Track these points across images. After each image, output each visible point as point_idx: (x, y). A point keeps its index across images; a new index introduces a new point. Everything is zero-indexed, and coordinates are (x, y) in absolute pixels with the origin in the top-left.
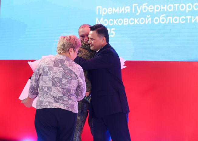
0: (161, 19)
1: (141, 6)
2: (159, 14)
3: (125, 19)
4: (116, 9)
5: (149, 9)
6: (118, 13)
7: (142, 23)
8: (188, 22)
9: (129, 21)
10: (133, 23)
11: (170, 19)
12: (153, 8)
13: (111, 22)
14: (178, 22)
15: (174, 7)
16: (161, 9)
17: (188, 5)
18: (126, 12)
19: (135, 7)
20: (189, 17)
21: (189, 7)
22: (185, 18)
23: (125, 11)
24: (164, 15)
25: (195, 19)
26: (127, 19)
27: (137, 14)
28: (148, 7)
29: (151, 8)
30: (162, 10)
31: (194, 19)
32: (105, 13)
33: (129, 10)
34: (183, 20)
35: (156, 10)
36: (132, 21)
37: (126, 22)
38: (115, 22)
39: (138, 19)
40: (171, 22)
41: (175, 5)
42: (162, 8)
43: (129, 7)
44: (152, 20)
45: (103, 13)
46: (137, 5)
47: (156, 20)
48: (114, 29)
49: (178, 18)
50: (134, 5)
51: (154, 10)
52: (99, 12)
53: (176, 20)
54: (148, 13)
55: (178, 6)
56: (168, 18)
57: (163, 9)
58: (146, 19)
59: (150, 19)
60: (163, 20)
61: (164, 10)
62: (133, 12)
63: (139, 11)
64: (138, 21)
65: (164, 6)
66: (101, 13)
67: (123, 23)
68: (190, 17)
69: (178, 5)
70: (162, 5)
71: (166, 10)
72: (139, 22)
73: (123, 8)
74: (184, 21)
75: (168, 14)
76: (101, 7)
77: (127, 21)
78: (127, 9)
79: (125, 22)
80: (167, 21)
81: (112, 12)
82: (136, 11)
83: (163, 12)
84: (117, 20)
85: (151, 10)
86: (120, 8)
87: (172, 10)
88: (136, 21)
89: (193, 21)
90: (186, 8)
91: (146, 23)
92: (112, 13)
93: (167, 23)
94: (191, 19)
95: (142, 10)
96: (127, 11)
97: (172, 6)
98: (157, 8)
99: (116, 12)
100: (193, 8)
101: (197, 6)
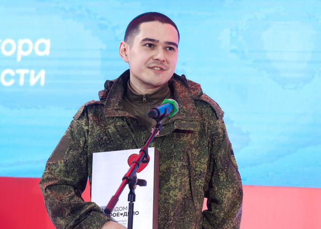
8: (22, 82)
17: (21, 42)
20: (22, 72)
21: (25, 48)
22: (11, 72)
25: (38, 77)
31: (35, 77)
34: (8, 77)
68: (26, 71)
89: (33, 82)
94: (27, 77)
100: (33, 50)
101: (43, 47)
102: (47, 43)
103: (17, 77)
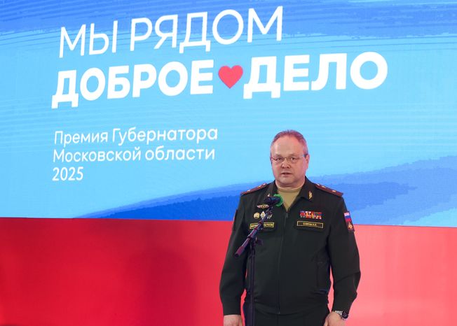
0: (157, 152)
1: (126, 133)
2: (153, 145)
3: (99, 153)
4: (86, 136)
5: (139, 136)
6: (89, 141)
7: (126, 159)
8: (200, 158)
9: (105, 156)
10: (113, 158)
11: (171, 153)
12: (144, 136)
13: (78, 157)
14: (183, 158)
15: (178, 134)
16: (157, 137)
17: (199, 131)
18: (102, 141)
19: (117, 133)
20: (200, 151)
22: (194, 152)
23: (100, 139)
24: (163, 147)
25: (210, 154)
26: (103, 152)
27: (120, 145)
28: (137, 133)
29: (142, 136)
30: (158, 139)
31: (208, 154)
32: (69, 143)
33: (106, 138)
34: (191, 155)
35: (148, 139)
36: (111, 156)
37: (101, 156)
38: (84, 157)
39: (121, 152)
40: (173, 158)
41: (179, 131)
42: (159, 135)
43: (106, 133)
44: (143, 155)
45: (65, 142)
46: (119, 129)
47: (150, 155)
48: (82, 168)
49: (183, 152)
50: (115, 130)
51: (146, 138)
52: (58, 141)
53: (180, 155)
54: (137, 143)
55: (184, 133)
56: (169, 151)
57: (160, 138)
58: (134, 152)
59: (139, 153)
60: (160, 155)
61: (162, 138)
62: (114, 140)
63: (123, 140)
64: (121, 156)
65: (162, 133)
66: (61, 142)
67: (97, 159)
68: (203, 150)
69: (185, 131)
70: (159, 132)
71: (164, 139)
72: (122, 158)
73: (98, 135)
74: (194, 157)
75: (168, 145)
76: (62, 132)
77: (103, 156)
78: (105, 136)
79: (99, 156)
80: (165, 157)
81: (80, 140)
82: (118, 140)
83: (161, 142)
84: (87, 153)
85: (141, 138)
86: (93, 134)
87: (175, 138)
88: (117, 156)
89: (207, 157)
90: (196, 136)
91: (134, 158)
92: (80, 142)
93: (166, 159)
94: (203, 154)
95: (126, 139)
96: (103, 139)
97: (175, 132)
98: (151, 136)
99: (86, 140)
100: (207, 136)
101: (213, 134)
102: (216, 131)
103: (197, 154)
